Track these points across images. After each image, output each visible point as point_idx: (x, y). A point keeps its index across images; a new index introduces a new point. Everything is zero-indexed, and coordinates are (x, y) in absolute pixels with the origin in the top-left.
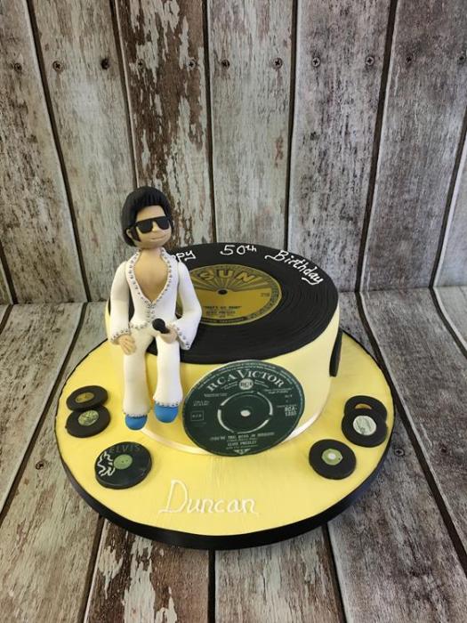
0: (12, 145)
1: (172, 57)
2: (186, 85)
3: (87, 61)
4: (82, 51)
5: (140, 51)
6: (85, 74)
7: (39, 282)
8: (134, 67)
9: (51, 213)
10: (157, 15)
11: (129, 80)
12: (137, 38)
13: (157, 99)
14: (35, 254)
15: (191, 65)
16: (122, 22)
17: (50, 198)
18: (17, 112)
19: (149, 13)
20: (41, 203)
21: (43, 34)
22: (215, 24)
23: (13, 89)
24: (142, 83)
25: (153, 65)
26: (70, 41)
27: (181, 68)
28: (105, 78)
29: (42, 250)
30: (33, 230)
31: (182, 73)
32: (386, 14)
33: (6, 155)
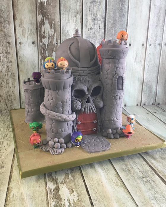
0: (4, 63)
1: (51, 42)
2: (55, 49)
3: (29, 42)
4: (28, 40)
5: (43, 40)
6: (28, 45)
7: (6, 105)
8: (41, 44)
9: (13, 83)
10: (48, 32)
11: (40, 47)
12: (43, 37)
13: (47, 52)
14: (6, 96)
15: (56, 44)
16: (39, 33)
17: (13, 79)
18: (7, 54)
19: (46, 31)
20: (10, 80)
21: (18, 35)
22: (63, 35)
23: (7, 48)
24: (43, 48)
25: (46, 43)
26: (25, 37)
27: (54, 44)
28: (33, 46)
29: (8, 95)
30: (6, 88)
31: (54, 46)
32: (103, 35)
33: (2, 66)
